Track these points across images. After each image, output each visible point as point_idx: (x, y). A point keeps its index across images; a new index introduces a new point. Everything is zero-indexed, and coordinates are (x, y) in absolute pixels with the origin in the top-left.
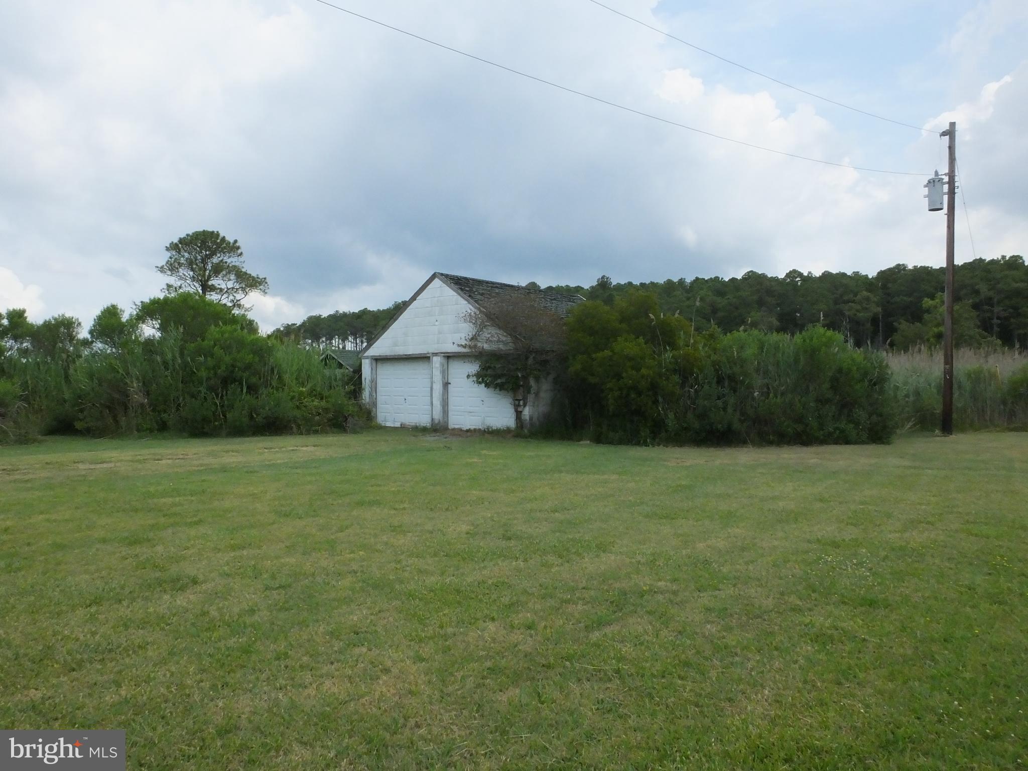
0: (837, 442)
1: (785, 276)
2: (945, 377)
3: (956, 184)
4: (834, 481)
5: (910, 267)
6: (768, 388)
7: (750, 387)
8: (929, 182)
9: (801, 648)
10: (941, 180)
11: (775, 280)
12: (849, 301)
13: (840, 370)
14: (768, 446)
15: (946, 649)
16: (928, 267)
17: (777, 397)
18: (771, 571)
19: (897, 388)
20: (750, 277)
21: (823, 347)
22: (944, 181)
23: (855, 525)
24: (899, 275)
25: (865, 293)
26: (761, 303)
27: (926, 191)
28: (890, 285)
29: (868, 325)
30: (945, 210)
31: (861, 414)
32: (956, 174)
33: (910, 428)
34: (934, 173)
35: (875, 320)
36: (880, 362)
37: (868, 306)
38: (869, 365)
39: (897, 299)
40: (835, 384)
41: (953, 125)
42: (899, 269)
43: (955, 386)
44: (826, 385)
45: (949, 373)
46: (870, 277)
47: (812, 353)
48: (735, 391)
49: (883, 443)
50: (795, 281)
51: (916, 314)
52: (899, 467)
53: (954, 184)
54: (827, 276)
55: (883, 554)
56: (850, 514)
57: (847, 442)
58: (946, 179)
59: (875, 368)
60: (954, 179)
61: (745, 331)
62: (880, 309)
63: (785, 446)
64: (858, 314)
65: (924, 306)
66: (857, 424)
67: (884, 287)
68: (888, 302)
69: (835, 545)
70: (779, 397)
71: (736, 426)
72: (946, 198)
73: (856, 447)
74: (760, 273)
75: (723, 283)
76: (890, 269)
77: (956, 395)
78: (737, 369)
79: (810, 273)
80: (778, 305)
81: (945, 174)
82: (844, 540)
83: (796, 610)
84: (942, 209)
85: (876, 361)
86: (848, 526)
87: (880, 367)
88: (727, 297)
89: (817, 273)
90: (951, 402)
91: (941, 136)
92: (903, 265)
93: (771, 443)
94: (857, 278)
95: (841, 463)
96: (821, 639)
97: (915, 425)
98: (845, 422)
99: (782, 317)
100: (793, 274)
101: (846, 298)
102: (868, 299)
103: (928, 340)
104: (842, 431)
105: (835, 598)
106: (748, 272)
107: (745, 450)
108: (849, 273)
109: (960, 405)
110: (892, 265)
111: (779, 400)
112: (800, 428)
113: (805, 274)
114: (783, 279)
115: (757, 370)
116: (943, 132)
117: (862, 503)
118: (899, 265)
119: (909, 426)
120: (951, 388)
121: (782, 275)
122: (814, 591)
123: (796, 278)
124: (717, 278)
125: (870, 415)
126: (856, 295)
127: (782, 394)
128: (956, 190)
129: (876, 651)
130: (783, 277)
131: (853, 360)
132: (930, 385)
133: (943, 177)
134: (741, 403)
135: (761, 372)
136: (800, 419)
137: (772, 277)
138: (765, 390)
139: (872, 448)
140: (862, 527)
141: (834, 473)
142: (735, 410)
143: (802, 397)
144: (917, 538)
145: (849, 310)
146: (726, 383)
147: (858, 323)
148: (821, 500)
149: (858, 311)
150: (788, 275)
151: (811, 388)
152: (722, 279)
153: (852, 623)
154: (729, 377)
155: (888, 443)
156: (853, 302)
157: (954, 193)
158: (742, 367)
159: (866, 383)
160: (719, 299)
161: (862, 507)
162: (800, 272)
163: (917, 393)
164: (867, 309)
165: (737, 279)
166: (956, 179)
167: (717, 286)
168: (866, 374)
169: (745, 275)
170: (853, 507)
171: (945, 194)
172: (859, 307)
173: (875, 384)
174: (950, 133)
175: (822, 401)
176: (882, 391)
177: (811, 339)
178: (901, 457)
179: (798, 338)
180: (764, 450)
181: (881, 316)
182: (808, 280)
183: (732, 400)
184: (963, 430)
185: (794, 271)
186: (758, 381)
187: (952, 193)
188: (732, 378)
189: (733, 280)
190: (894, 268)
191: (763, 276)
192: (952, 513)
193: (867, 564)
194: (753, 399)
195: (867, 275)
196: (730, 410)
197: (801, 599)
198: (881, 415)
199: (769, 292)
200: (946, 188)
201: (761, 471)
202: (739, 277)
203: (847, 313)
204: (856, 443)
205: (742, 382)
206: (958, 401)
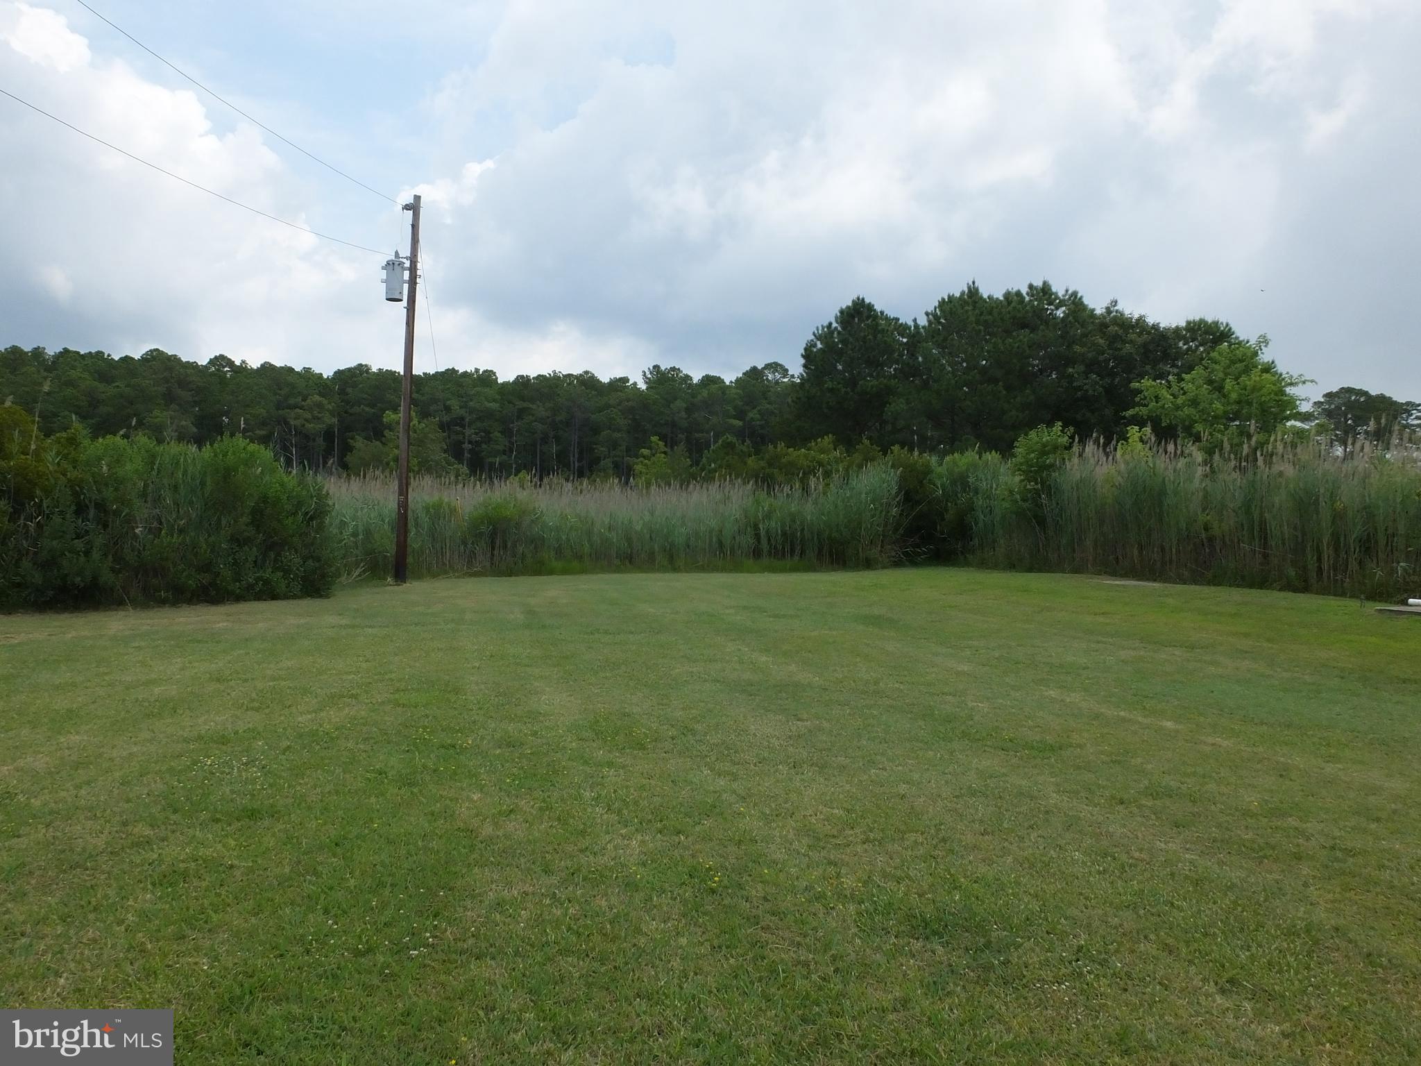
0: (259, 597)
1: (209, 363)
2: (399, 509)
3: (419, 273)
4: (242, 651)
5: (374, 369)
6: (161, 523)
7: (130, 521)
8: (388, 263)
9: (136, 900)
10: (401, 264)
11: (193, 366)
12: (296, 407)
13: (264, 499)
14: (160, 607)
15: (334, 856)
16: (395, 372)
17: (172, 537)
18: (116, 791)
19: (343, 524)
20: (154, 358)
21: (242, 466)
22: (405, 265)
23: (257, 710)
24: (360, 379)
25: (317, 398)
26: (169, 398)
27: (384, 274)
28: (349, 390)
29: (320, 441)
30: (405, 303)
31: (292, 559)
32: (419, 260)
33: (360, 575)
34: (394, 254)
35: (329, 435)
36: (319, 489)
37: (320, 415)
38: (304, 493)
39: (356, 409)
40: (258, 517)
41: (417, 198)
42: (361, 370)
43: (411, 523)
44: (245, 519)
45: (403, 505)
46: (325, 377)
47: (226, 475)
48: (105, 526)
49: (321, 596)
50: (223, 372)
51: (377, 430)
52: (333, 627)
53: (416, 273)
54: (267, 368)
55: (286, 743)
56: (254, 695)
57: (274, 597)
58: (407, 264)
59: (312, 497)
60: (416, 266)
61: (126, 436)
62: (335, 420)
63: (184, 605)
64: (307, 425)
65: (385, 420)
66: (287, 572)
67: (342, 392)
68: (346, 412)
69: (223, 740)
70: (175, 535)
71: (107, 577)
72: (406, 286)
73: (284, 603)
74: (170, 354)
75: (110, 362)
76: (349, 370)
77: (412, 533)
78: (109, 493)
79: (243, 362)
80: (196, 403)
81: (406, 258)
82: (236, 733)
83: (145, 843)
84: (401, 300)
85: (314, 487)
86: (248, 713)
87: (319, 497)
88: (117, 384)
89: (254, 364)
90: (405, 541)
91: (403, 209)
92: (366, 366)
93: (162, 603)
94: (308, 375)
95: (260, 625)
96: (170, 879)
97: (364, 572)
98: (270, 570)
99: (200, 421)
100: (220, 361)
101: (292, 401)
102: (319, 406)
103: (388, 464)
104: (267, 582)
105: (204, 815)
106: (150, 351)
107: (122, 613)
108: (298, 369)
109: (416, 546)
110: (353, 364)
111: (176, 539)
112: (206, 579)
113: (238, 363)
114: (205, 366)
115: (143, 495)
116: (407, 205)
117: (273, 679)
118: (360, 365)
119: (357, 573)
120: (406, 524)
121: (203, 361)
122: (175, 811)
123: (224, 367)
124: (99, 354)
125: (305, 559)
126: (304, 400)
127: (181, 531)
128: (418, 280)
129: (245, 879)
130: (204, 364)
131: (282, 485)
132: (383, 520)
133: (404, 260)
134: (116, 544)
135: (149, 499)
136: (206, 567)
137: (188, 362)
138: (155, 524)
139: (306, 604)
140: (267, 711)
141: (247, 640)
142: (105, 555)
143: (209, 536)
144: (333, 717)
145: (295, 419)
146: (92, 512)
147: (307, 437)
148: (218, 680)
149: (306, 420)
150: (212, 362)
151: (224, 522)
152: (109, 355)
153: (219, 846)
154: (96, 504)
155: (327, 597)
156: (301, 408)
157: (415, 283)
158: (116, 489)
159: (300, 517)
160: (101, 387)
161: (271, 684)
162: (230, 360)
163: (368, 533)
164: (319, 419)
165: (134, 359)
166: (419, 266)
167: (99, 365)
168: (300, 504)
169: (147, 354)
170: (260, 685)
171: (404, 282)
172: (308, 416)
173: (312, 518)
174: (414, 207)
175: (238, 541)
176: (321, 528)
177: (225, 455)
178: (340, 615)
179: (207, 451)
180: (151, 613)
181: (336, 430)
182: (241, 370)
183: (99, 541)
184: (419, 577)
185: (222, 357)
186: (142, 511)
187: (413, 282)
188: (101, 506)
189: (127, 360)
190: (355, 368)
191: (175, 359)
192: (382, 681)
193: (262, 760)
194: (135, 536)
195: (321, 374)
196: (96, 555)
197: (152, 826)
198: (319, 560)
199: (183, 384)
200: (406, 275)
201: (137, 645)
202: (137, 356)
203: (292, 422)
204: (286, 597)
205: (117, 513)
206: (414, 542)
